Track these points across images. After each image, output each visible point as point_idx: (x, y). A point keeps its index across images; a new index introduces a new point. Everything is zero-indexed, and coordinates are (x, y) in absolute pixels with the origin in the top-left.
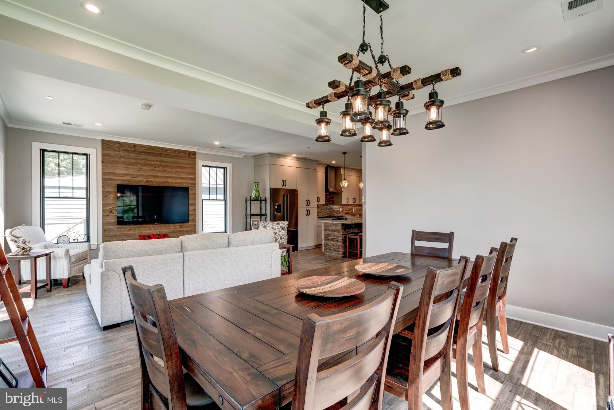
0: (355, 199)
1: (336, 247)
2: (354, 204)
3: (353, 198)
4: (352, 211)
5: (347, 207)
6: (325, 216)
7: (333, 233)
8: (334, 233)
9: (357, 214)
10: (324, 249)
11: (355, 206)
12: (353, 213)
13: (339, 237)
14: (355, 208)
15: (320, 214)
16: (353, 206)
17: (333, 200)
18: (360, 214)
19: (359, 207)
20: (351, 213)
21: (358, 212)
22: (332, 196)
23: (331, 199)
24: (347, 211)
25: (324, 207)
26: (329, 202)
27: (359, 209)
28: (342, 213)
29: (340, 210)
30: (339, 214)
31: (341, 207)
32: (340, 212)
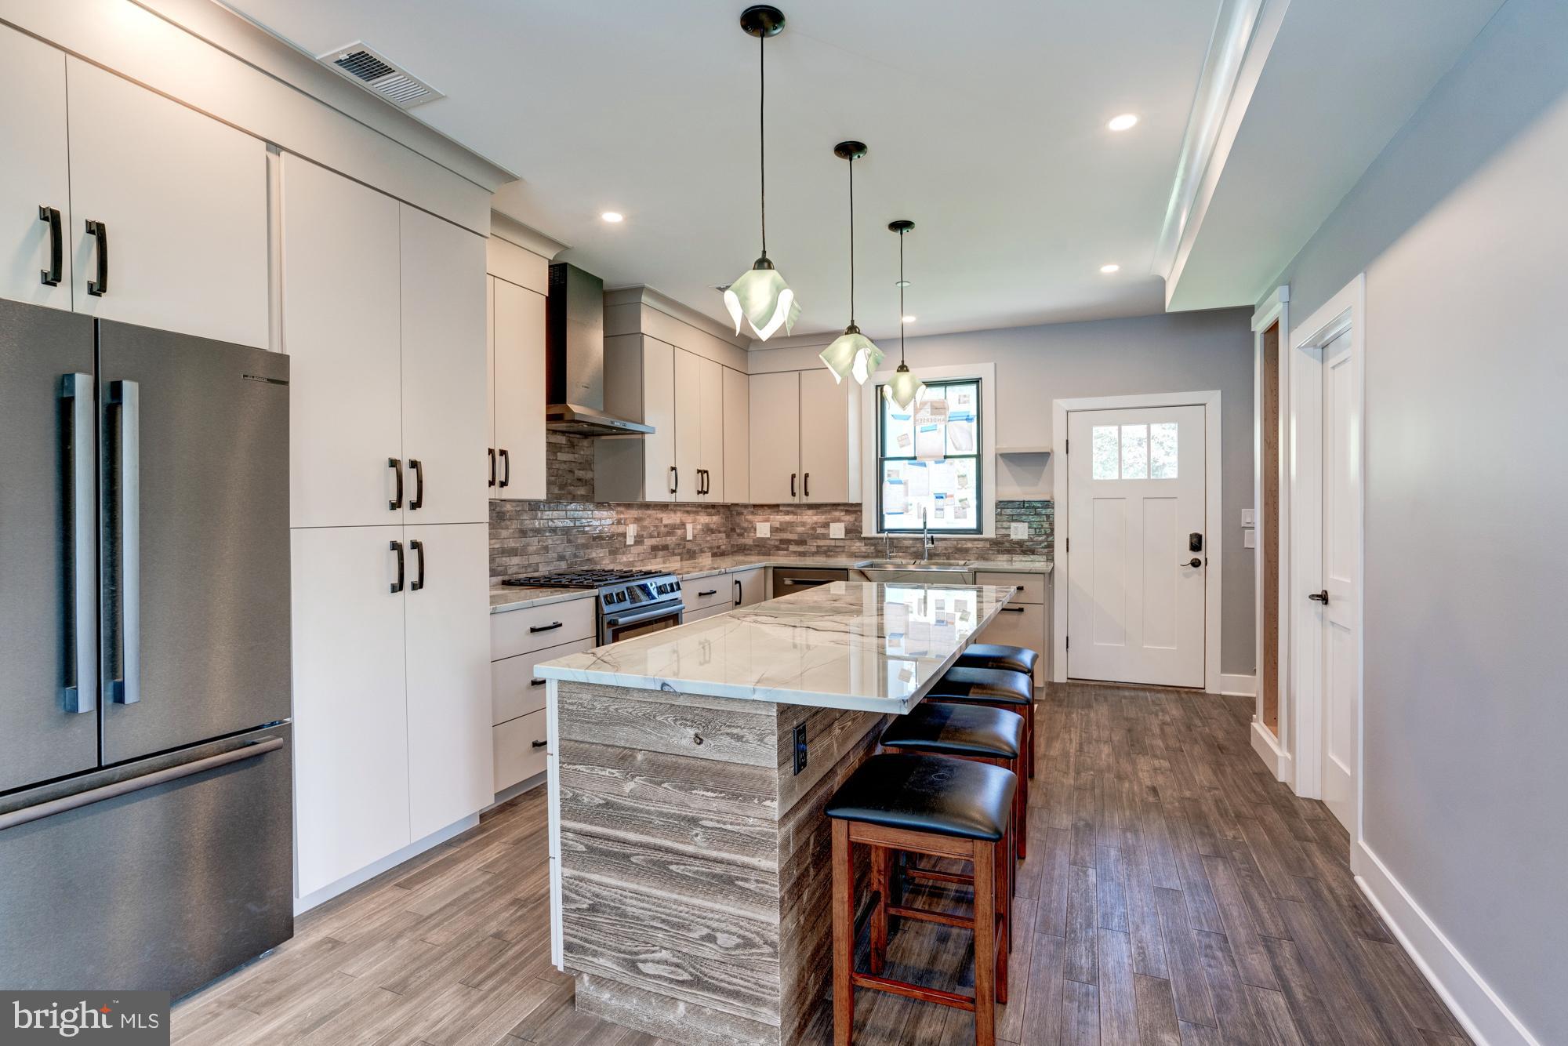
0: (705, 474)
1: (708, 952)
2: (702, 499)
3: (699, 471)
4: (684, 539)
5: (660, 514)
6: (544, 570)
7: (668, 798)
8: (680, 795)
9: (702, 551)
10: (569, 947)
11: (697, 513)
12: (689, 546)
13: (751, 843)
14: (694, 522)
15: (515, 560)
16: (688, 512)
17: (593, 479)
18: (715, 550)
19: (709, 514)
20: (679, 545)
21: (708, 539)
22: (585, 449)
23: (581, 472)
24: (658, 534)
25: (535, 518)
26: (570, 488)
27: (712, 526)
28: (636, 550)
29: (626, 533)
30: (624, 553)
31: (636, 516)
32: (628, 543)
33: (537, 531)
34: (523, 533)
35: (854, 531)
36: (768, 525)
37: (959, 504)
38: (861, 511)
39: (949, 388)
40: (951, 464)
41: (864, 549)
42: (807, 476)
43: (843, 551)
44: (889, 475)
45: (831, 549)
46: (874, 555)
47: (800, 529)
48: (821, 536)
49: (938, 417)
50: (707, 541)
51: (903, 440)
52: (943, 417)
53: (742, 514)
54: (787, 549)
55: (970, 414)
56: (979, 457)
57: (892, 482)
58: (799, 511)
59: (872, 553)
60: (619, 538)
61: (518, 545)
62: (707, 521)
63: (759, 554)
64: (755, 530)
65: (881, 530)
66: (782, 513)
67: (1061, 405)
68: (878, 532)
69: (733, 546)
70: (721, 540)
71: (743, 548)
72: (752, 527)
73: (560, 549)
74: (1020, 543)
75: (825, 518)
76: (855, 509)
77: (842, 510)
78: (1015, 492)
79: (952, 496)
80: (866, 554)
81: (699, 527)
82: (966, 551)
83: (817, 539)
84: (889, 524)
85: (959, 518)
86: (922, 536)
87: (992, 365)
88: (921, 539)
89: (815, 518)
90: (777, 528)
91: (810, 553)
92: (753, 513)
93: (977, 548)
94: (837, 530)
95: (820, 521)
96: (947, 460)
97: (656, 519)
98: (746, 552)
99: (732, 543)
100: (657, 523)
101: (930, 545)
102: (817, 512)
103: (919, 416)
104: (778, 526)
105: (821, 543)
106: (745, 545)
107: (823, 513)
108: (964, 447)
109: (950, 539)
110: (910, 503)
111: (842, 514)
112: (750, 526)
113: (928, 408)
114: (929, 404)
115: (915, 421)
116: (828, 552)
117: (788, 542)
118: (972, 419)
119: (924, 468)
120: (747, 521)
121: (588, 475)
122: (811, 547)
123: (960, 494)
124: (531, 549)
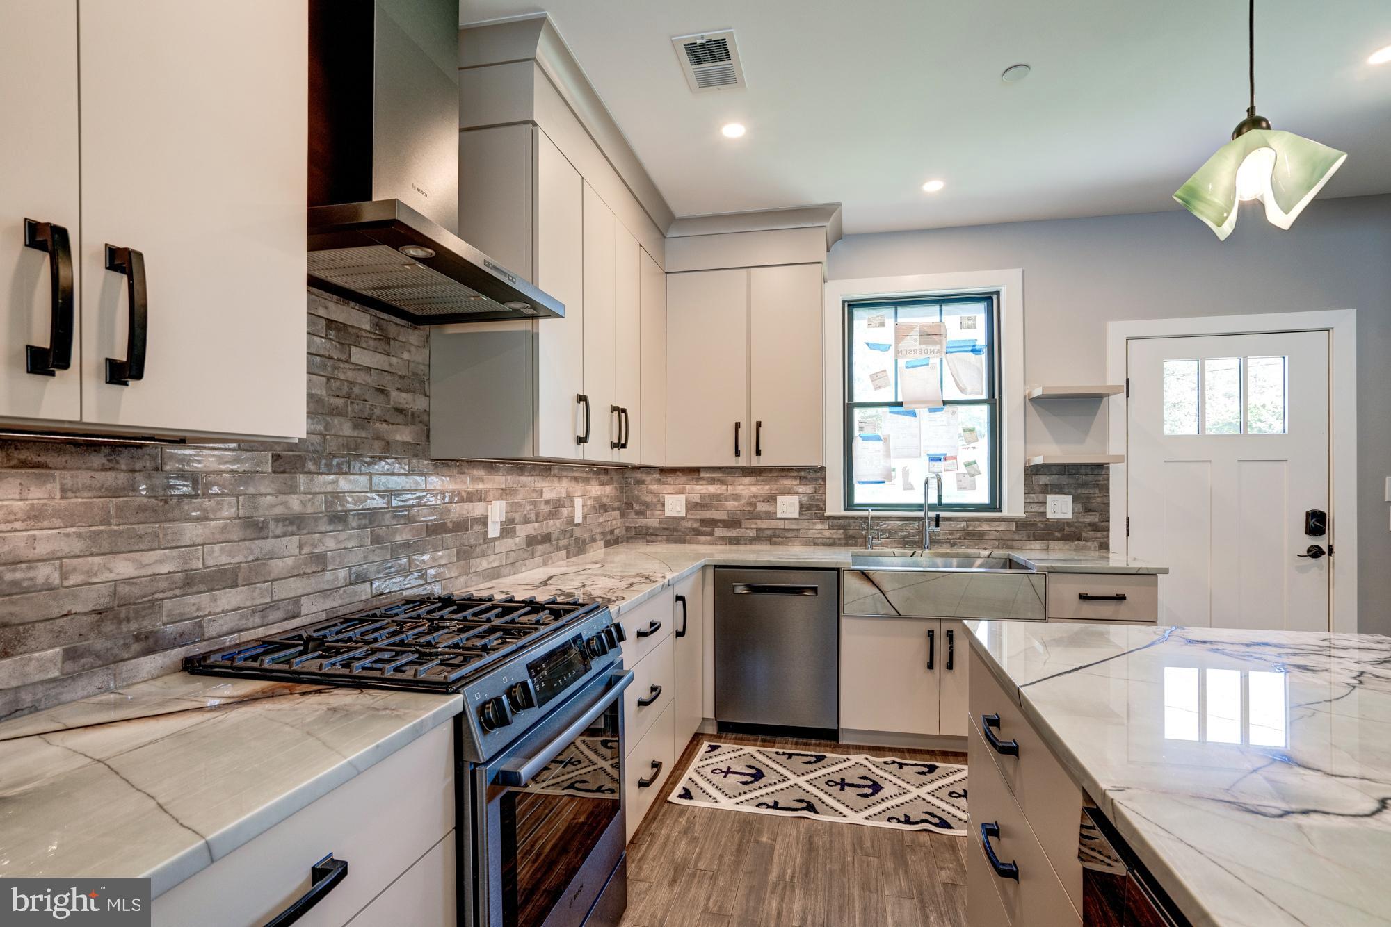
0: (623, 415)
2: (616, 456)
3: (614, 409)
4: (571, 522)
5: (539, 483)
9: (593, 540)
11: (587, 481)
12: (577, 532)
14: (584, 494)
17: (427, 412)
18: (609, 537)
19: (602, 484)
20: (564, 532)
21: (601, 520)
22: (413, 349)
23: (404, 395)
24: (537, 516)
25: (292, 490)
26: (377, 425)
27: (606, 501)
28: (501, 547)
29: (487, 517)
30: (483, 555)
31: (503, 486)
32: (490, 535)
33: (295, 523)
34: (256, 528)
35: (813, 509)
36: (682, 498)
37: (963, 469)
38: (824, 479)
39: (946, 308)
40: (953, 413)
41: (827, 533)
42: (759, 425)
43: (797, 537)
44: (861, 429)
45: (777, 532)
46: (843, 542)
47: (731, 505)
48: (764, 515)
49: (931, 347)
50: (599, 524)
51: (877, 379)
52: (936, 347)
53: (643, 482)
54: (711, 534)
55: (977, 343)
56: (993, 401)
57: (865, 439)
58: (729, 478)
59: (840, 539)
60: (476, 528)
62: (599, 493)
63: (668, 541)
64: (663, 505)
65: (850, 505)
66: (704, 482)
67: (1117, 331)
68: (845, 510)
69: (628, 529)
70: (613, 521)
71: (644, 531)
72: (659, 501)
73: (354, 558)
74: (1060, 525)
75: (770, 489)
76: (813, 474)
77: (795, 478)
78: (1052, 451)
79: (954, 458)
80: (831, 541)
81: (590, 503)
82: (981, 536)
83: (757, 519)
84: (861, 496)
85: (964, 488)
86: (921, 514)
87: (1018, 272)
88: (920, 519)
89: (754, 489)
90: (696, 502)
91: (746, 539)
92: (659, 482)
93: (997, 531)
94: (788, 506)
95: (761, 492)
96: (947, 407)
97: (534, 490)
98: (648, 538)
99: (627, 524)
100: (535, 496)
101: (933, 528)
102: (757, 481)
103: (902, 345)
104: (699, 501)
105: (763, 524)
106: (648, 528)
107: (766, 482)
108: (969, 390)
109: (956, 519)
110: (893, 467)
111: (795, 483)
112: (655, 500)
113: (915, 335)
114: (918, 328)
115: (897, 352)
116: (772, 538)
117: (713, 523)
118: (979, 351)
119: (913, 418)
120: (651, 493)
121: (419, 404)
122: (748, 531)
123: (965, 456)
124: (278, 566)
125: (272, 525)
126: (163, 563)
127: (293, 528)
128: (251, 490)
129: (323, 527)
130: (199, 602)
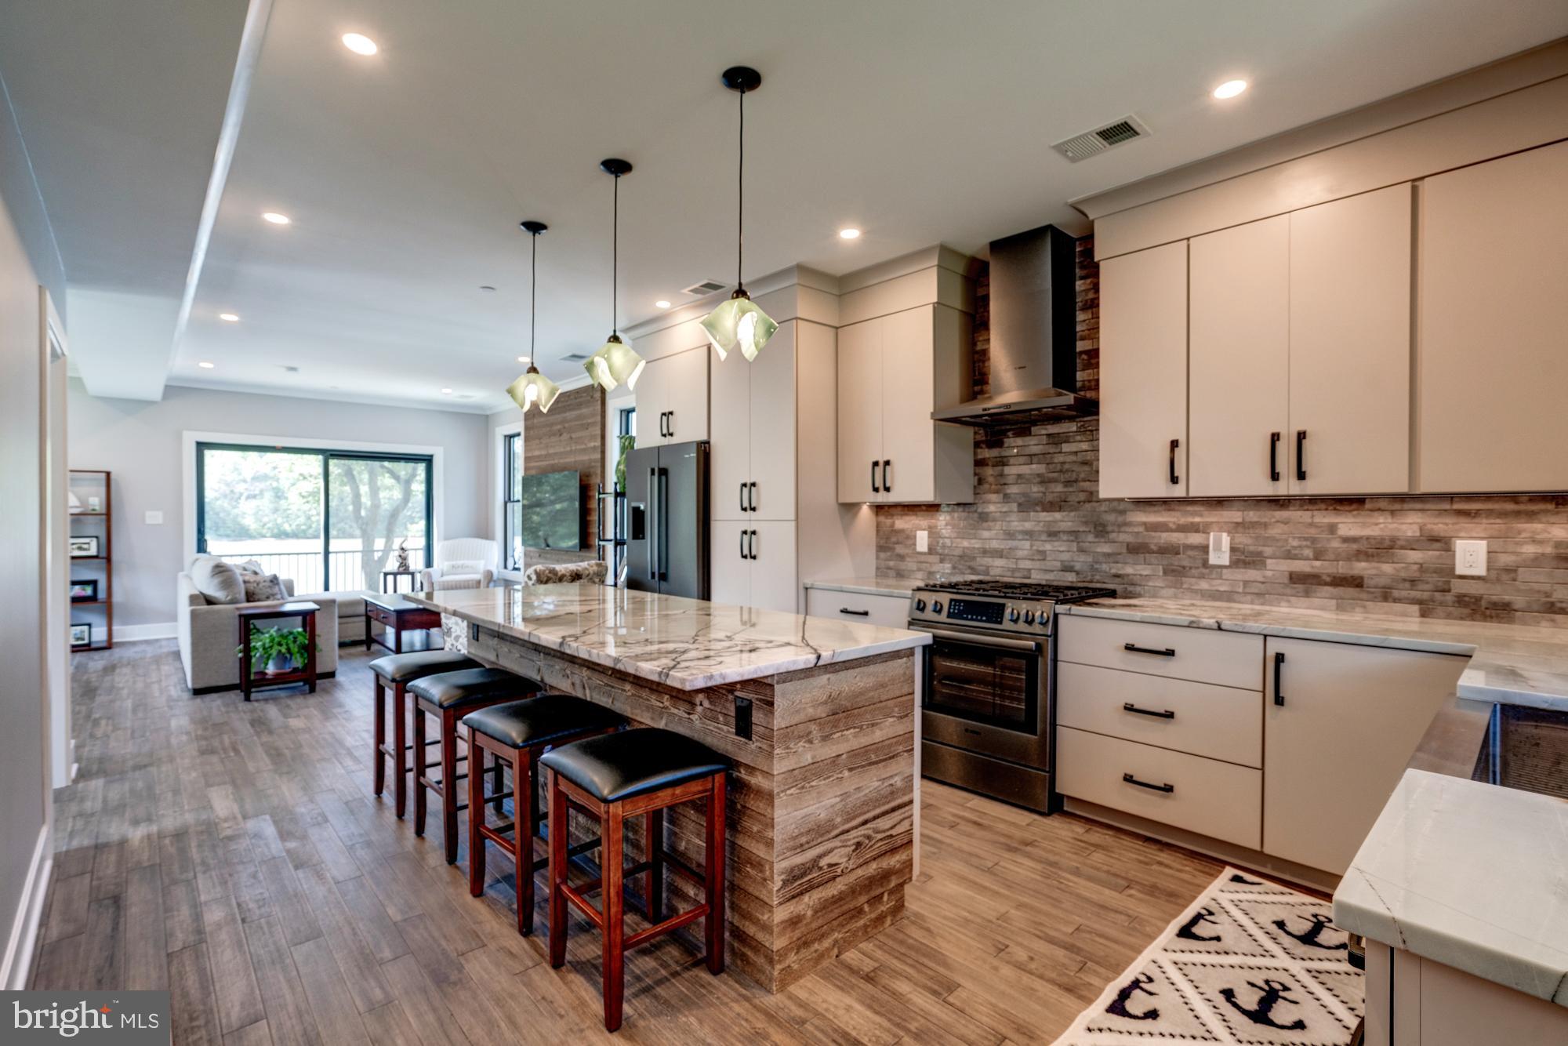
2: (1291, 488)
28: (1238, 574)
33: (1029, 534)
34: (1010, 535)
61: (1002, 547)
73: (1066, 557)
124: (1020, 554)
125: (1017, 535)
126: (977, 544)
127: (1027, 537)
128: (1008, 519)
129: (1044, 537)
130: (988, 561)
